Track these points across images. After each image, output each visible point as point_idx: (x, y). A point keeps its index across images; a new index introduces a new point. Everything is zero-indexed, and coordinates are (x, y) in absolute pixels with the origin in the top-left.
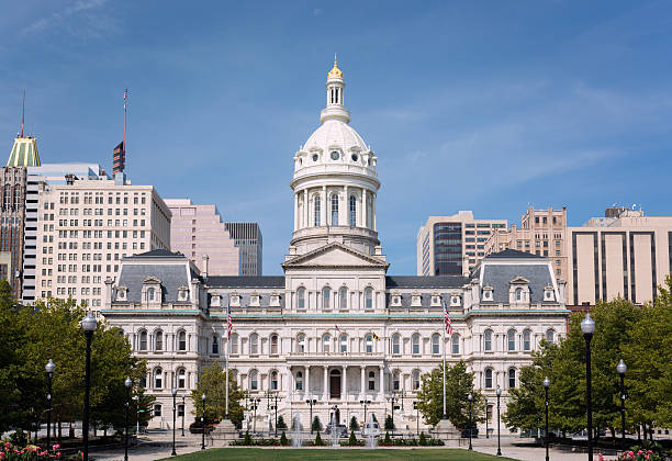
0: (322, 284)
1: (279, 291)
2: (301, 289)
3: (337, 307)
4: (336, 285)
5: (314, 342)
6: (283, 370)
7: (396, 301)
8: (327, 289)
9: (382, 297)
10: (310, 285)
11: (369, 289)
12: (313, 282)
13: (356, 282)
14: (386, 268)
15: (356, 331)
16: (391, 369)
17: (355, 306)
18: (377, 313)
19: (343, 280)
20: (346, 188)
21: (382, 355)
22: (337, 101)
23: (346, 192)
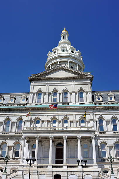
0: (52, 88)
2: (39, 93)
3: (61, 101)
4: (60, 89)
5: (46, 123)
6: (23, 142)
7: (99, 99)
8: (55, 92)
9: (90, 96)
10: (44, 89)
11: (81, 92)
12: (47, 88)
13: (73, 87)
14: (91, 79)
15: (74, 116)
16: (99, 142)
17: (73, 100)
18: (87, 104)
19: (65, 86)
20: (68, 62)
21: (93, 129)
22: (65, 39)
23: (68, 64)
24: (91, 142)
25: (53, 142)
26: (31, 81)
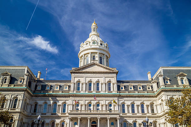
0: (88, 79)
1: (69, 84)
2: (78, 83)
3: (95, 90)
4: (94, 80)
5: (84, 106)
7: (122, 88)
9: (116, 86)
10: (82, 80)
11: (109, 83)
14: (117, 73)
15: (104, 102)
17: (103, 90)
18: (114, 93)
19: (98, 78)
20: (98, 53)
21: (118, 112)
22: (95, 31)
23: (98, 55)
24: (117, 121)
25: (90, 121)
26: (71, 73)
